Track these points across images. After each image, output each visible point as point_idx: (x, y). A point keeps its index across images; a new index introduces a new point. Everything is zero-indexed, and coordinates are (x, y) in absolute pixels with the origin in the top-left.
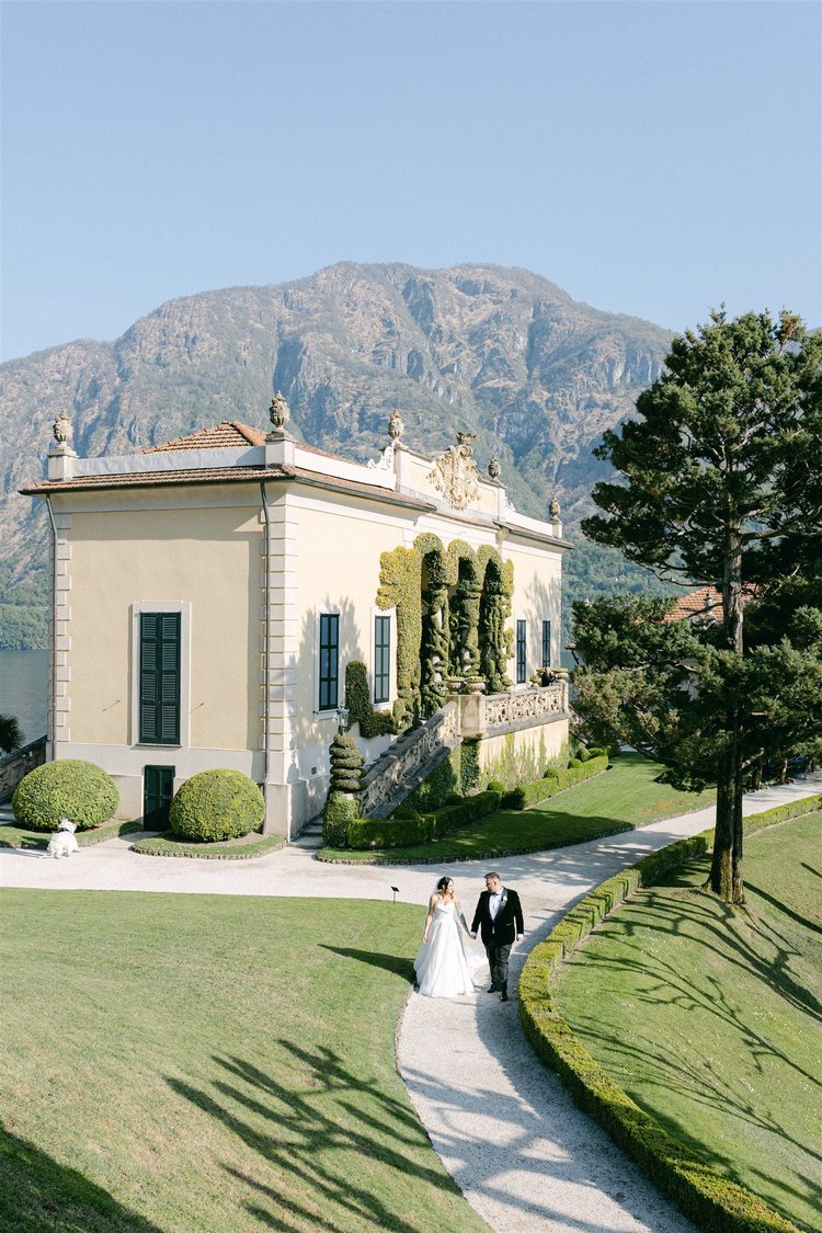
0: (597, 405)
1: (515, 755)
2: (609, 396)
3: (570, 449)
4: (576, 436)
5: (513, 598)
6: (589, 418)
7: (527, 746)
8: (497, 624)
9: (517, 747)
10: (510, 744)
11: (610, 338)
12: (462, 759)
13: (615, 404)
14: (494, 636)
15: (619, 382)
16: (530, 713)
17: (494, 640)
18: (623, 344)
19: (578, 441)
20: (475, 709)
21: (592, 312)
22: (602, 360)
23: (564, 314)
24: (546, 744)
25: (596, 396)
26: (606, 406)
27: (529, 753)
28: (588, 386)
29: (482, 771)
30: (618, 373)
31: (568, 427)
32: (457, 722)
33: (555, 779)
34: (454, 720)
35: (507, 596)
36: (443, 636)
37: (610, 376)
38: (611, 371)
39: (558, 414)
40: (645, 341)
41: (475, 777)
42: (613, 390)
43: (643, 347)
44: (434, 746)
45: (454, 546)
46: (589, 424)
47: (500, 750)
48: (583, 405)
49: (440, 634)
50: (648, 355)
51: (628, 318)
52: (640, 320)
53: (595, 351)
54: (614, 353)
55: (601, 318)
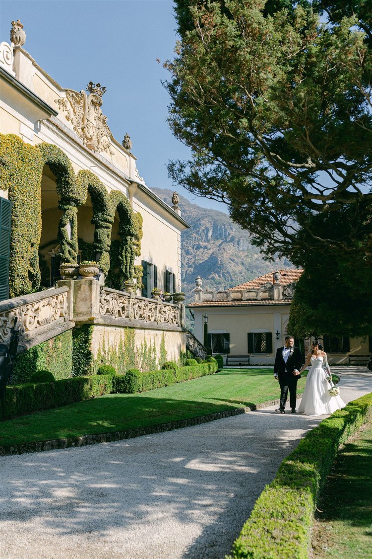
0: (202, 247)
1: (135, 350)
2: (206, 244)
3: (190, 266)
4: (193, 261)
5: (142, 241)
6: (198, 253)
7: (148, 345)
8: (129, 259)
9: (138, 343)
10: (130, 339)
11: (207, 219)
12: (74, 345)
13: (209, 247)
14: (126, 268)
15: (211, 237)
16: (152, 319)
17: (126, 271)
18: (212, 221)
19: (194, 263)
20: (88, 293)
21: (199, 208)
22: (203, 228)
23: (187, 209)
24: (166, 348)
25: (201, 243)
26: (205, 247)
27: (150, 352)
28: (198, 239)
29: (95, 357)
30: (210, 234)
31: (189, 256)
32: (69, 307)
33: (173, 370)
34: (66, 305)
35: (138, 239)
36: (72, 246)
37: (207, 235)
38: (207, 233)
39: (185, 251)
40: (221, 220)
41: (88, 363)
42: (208, 241)
43: (221, 223)
44: (36, 324)
45: (84, 174)
46: (198, 256)
47: (118, 342)
48: (195, 247)
49: (69, 244)
50: (223, 226)
51: (214, 211)
52: (219, 212)
53: (200, 224)
54: (209, 225)
55: (202, 211)
